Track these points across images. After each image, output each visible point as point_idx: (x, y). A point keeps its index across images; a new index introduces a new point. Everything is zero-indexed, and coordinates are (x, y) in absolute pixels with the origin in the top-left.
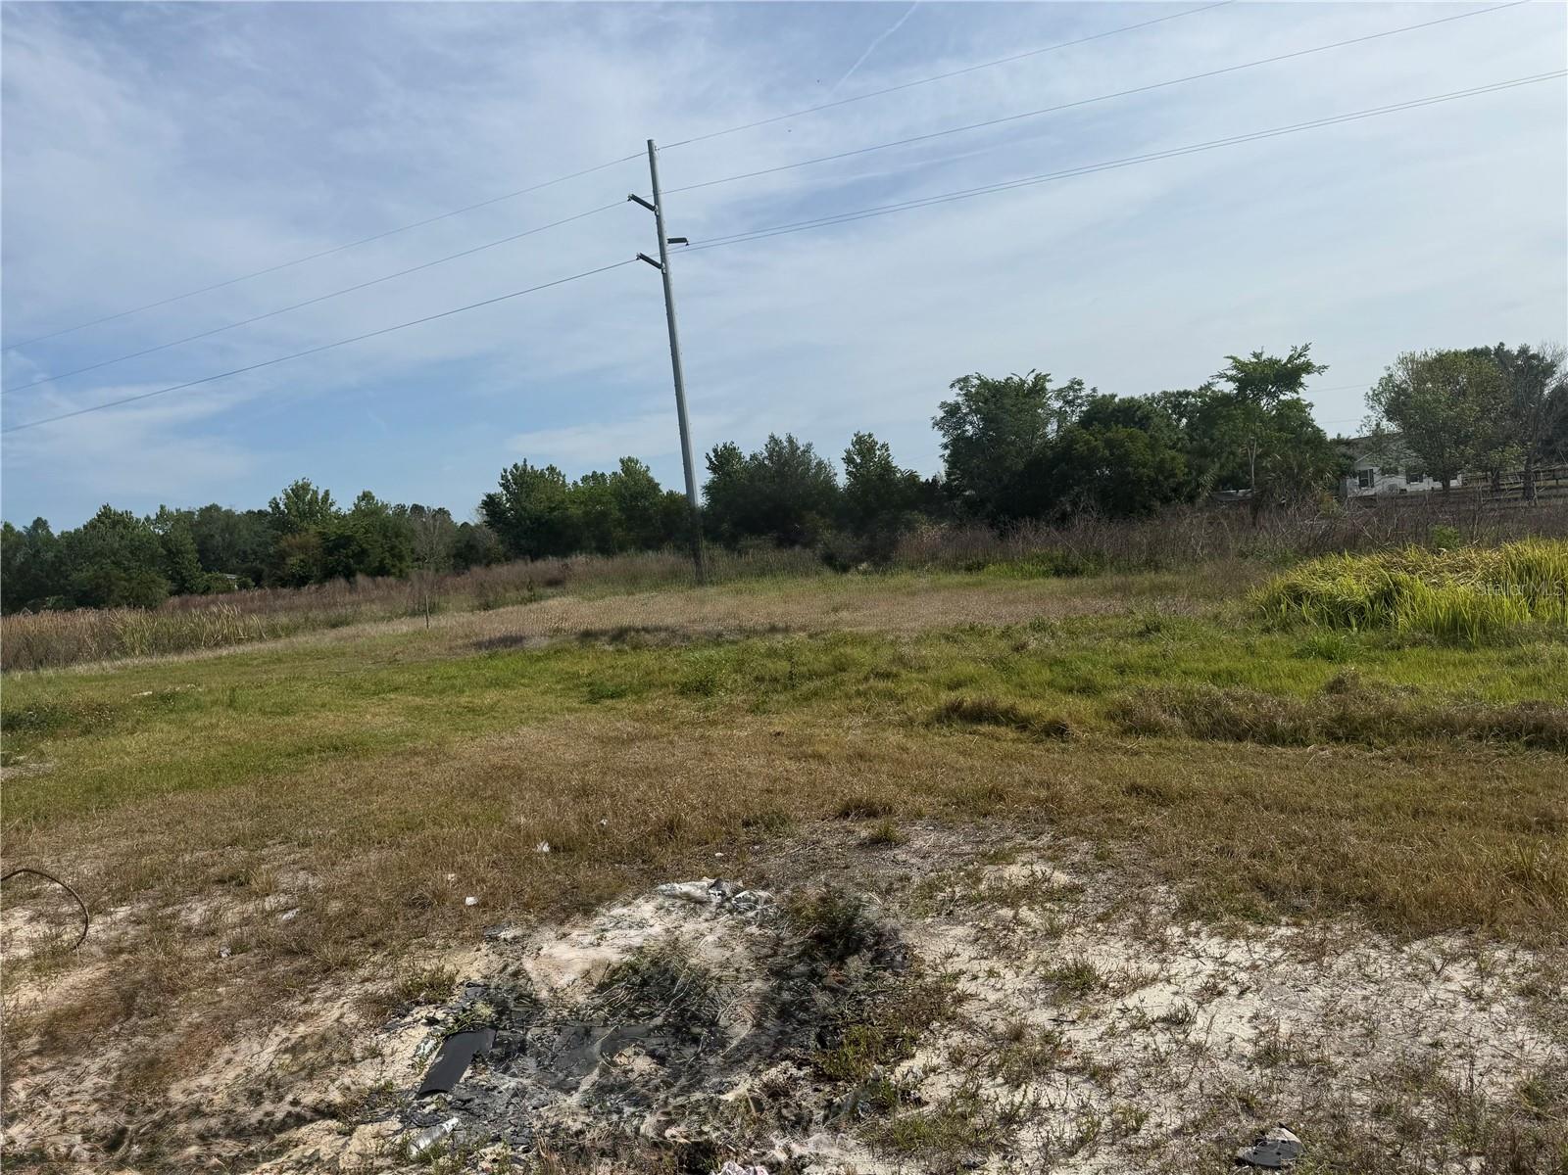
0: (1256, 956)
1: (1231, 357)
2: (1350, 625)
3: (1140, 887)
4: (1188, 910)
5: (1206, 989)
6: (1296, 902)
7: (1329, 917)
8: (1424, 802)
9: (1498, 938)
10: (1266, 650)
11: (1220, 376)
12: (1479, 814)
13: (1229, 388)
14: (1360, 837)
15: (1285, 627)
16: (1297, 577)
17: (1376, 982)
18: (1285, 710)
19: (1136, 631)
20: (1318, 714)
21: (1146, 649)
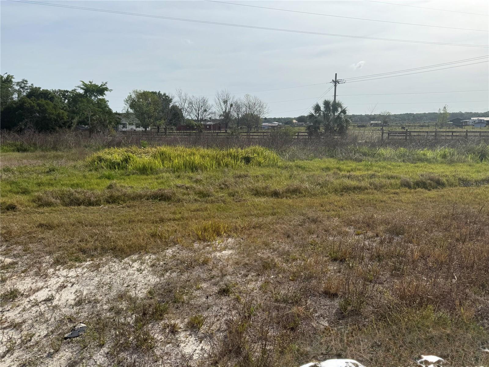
0: (78, 273)
1: (82, 81)
2: (116, 169)
3: (40, 258)
4: (57, 262)
5: (60, 287)
6: (92, 253)
7: (102, 256)
8: (132, 219)
9: (147, 253)
10: (90, 177)
11: (78, 87)
12: (146, 220)
13: (82, 92)
14: (113, 231)
15: (96, 169)
16: (101, 154)
17: (114, 272)
18: (94, 195)
19: (46, 171)
20: (104, 196)
21: (49, 177)
